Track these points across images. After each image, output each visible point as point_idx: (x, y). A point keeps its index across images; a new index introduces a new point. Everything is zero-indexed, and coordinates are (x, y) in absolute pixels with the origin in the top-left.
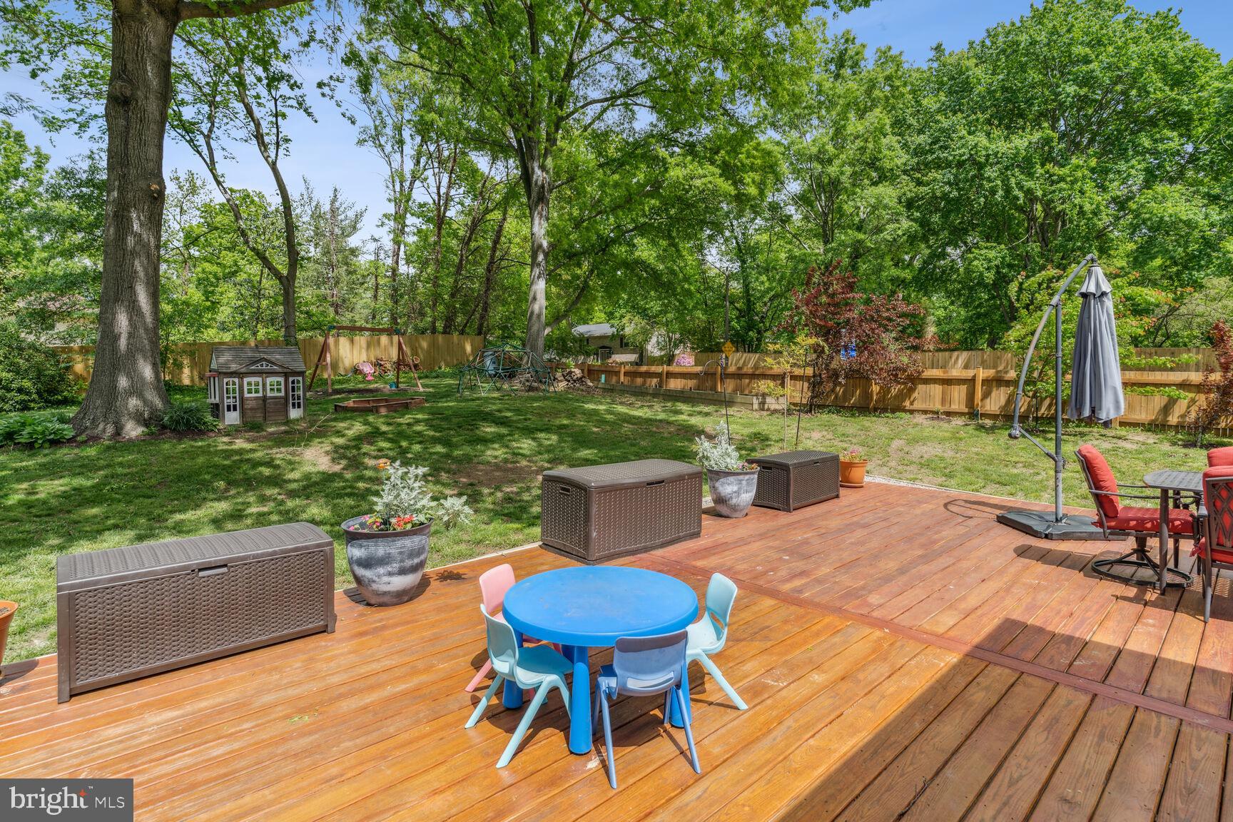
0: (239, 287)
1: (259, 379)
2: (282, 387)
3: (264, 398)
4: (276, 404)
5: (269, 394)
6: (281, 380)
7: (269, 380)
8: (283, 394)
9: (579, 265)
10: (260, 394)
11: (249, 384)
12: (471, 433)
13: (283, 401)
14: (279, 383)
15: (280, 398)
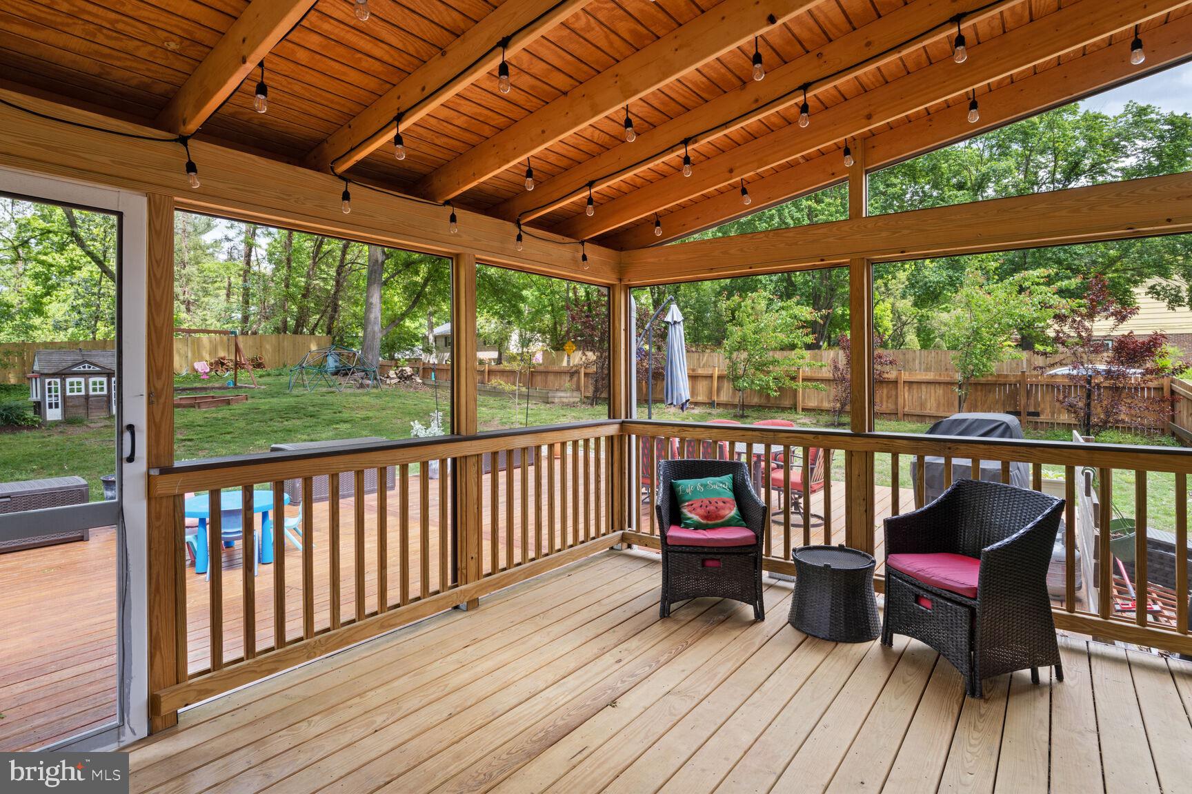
0: (76, 287)
1: (82, 380)
2: (105, 386)
3: (87, 397)
4: (98, 402)
5: (91, 393)
6: (104, 380)
7: (91, 380)
8: (105, 392)
9: (417, 273)
10: (83, 393)
11: (72, 384)
12: (281, 425)
13: (105, 399)
14: (101, 383)
15: (103, 396)
